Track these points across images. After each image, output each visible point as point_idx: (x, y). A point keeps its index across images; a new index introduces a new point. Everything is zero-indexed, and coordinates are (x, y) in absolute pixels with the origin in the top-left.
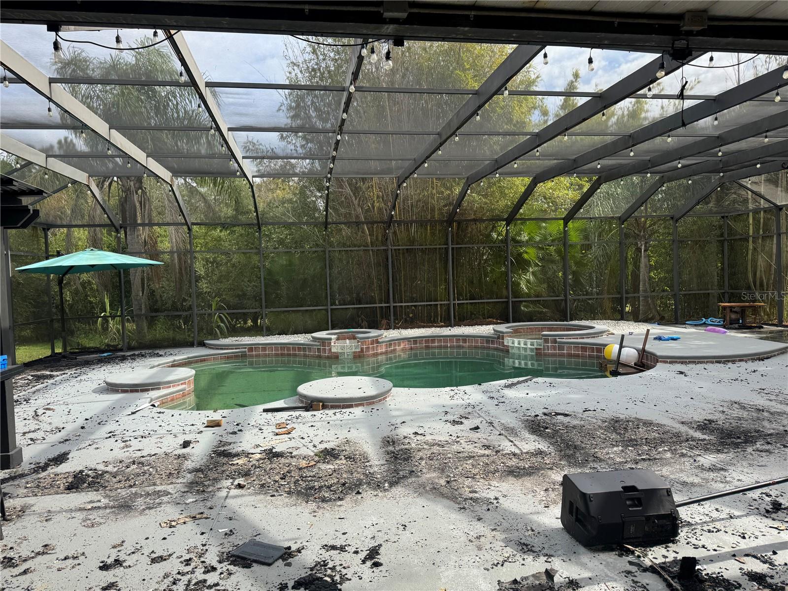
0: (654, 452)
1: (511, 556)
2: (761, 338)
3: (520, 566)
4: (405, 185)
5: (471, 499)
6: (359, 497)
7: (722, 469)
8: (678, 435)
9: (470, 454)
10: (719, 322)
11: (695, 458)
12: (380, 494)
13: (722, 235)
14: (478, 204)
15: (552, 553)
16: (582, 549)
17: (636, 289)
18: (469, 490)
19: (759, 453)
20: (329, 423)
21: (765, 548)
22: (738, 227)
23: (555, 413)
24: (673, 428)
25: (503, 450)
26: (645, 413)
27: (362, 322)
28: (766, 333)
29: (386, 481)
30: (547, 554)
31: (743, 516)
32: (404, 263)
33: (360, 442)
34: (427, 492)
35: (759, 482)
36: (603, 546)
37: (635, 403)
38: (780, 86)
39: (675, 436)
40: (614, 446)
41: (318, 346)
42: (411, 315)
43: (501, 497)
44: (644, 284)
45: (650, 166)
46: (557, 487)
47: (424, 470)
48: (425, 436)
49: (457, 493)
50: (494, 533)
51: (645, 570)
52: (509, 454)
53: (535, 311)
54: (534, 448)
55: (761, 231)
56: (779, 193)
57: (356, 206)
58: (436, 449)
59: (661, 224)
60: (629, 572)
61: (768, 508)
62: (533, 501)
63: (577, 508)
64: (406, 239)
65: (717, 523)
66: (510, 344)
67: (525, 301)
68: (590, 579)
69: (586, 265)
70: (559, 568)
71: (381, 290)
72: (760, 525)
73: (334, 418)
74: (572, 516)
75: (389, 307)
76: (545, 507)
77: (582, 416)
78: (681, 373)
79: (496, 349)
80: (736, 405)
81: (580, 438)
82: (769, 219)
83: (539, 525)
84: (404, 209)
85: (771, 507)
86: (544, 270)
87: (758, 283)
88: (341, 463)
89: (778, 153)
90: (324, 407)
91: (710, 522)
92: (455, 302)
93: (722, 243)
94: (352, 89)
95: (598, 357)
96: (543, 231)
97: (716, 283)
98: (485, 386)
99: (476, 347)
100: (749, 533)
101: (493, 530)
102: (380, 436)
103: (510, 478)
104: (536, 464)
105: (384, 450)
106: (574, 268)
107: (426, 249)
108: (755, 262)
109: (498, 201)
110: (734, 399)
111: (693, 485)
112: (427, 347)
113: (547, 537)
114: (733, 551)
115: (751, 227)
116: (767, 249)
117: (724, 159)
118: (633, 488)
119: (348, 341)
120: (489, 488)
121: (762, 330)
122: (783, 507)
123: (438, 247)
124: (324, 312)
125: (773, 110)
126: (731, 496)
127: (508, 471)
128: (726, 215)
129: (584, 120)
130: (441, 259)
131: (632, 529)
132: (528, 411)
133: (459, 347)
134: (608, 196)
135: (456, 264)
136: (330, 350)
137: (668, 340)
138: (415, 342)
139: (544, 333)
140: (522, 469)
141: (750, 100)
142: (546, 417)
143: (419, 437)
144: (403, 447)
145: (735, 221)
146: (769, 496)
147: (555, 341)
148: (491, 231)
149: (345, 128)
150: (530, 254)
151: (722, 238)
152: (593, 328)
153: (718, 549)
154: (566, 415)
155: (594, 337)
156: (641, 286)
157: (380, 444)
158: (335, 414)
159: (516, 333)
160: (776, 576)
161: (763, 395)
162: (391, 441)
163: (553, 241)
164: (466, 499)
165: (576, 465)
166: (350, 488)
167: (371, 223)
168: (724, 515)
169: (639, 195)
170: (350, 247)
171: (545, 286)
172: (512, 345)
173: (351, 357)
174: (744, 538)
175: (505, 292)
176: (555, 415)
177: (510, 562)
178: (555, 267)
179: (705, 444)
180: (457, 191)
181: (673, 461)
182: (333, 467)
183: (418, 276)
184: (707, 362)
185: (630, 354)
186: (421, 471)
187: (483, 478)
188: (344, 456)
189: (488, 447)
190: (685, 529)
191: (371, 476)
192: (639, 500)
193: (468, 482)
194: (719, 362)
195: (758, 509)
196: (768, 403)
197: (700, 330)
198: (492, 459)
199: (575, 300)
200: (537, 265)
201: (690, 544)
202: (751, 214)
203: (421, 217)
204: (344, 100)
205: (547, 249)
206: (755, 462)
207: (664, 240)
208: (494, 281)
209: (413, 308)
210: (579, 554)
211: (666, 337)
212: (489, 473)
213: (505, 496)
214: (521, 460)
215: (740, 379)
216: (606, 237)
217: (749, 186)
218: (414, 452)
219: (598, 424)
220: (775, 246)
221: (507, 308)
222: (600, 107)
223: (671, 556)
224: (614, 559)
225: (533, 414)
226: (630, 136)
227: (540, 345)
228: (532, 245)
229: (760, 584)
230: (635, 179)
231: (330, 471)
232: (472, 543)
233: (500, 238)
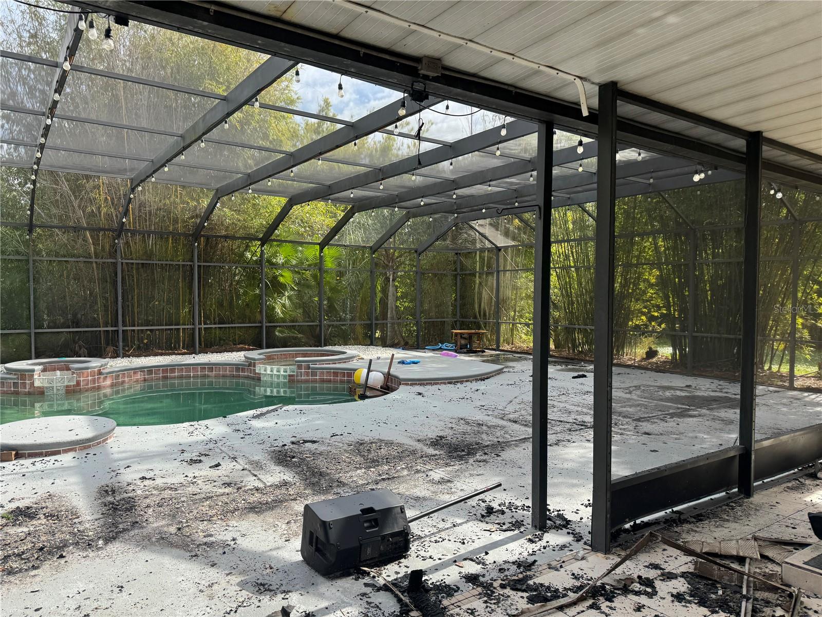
0: (393, 471)
1: (247, 600)
2: (484, 361)
3: (256, 609)
4: (140, 188)
5: (205, 544)
6: (62, 561)
7: (449, 481)
8: (414, 452)
9: (208, 495)
10: (452, 347)
11: (427, 473)
12: (91, 554)
13: (456, 270)
14: (230, 220)
15: (290, 588)
16: (320, 579)
17: (384, 316)
18: (204, 534)
19: (477, 463)
20: (24, 475)
21: (479, 550)
22: (467, 263)
23: (304, 440)
24: (410, 446)
25: (245, 486)
26: (387, 434)
27: (80, 349)
28: (487, 356)
29: (100, 538)
30: (284, 591)
31: (463, 523)
32: (138, 280)
33: (68, 495)
34: (152, 544)
35: (477, 490)
36: (341, 572)
37: (379, 424)
38: (500, 142)
39: (411, 454)
40: (357, 468)
41: (14, 379)
42: (145, 341)
43: (240, 537)
44: (392, 311)
45: (397, 200)
46: (300, 518)
47: (151, 520)
48: (154, 480)
49: (189, 540)
50: (229, 577)
51: (379, 589)
52: (251, 490)
53: (289, 337)
54: (278, 480)
55: (485, 268)
56: (499, 236)
57: (77, 208)
58: (167, 494)
59: (407, 257)
60: (364, 595)
61: (483, 513)
62: (274, 536)
63: (317, 538)
64: (141, 252)
65: (443, 533)
66: (263, 372)
67: (280, 326)
68: (327, 608)
69: (340, 291)
70: (296, 603)
71: (106, 311)
72: (477, 530)
73: (32, 468)
74: (312, 546)
75: (118, 331)
76: (286, 541)
77: (329, 442)
78: (420, 394)
79: (247, 377)
80: (462, 421)
81: (326, 464)
82: (491, 258)
83: (278, 561)
84: (140, 216)
85: (486, 511)
86: (300, 295)
87: (482, 313)
88: (41, 523)
89: (498, 202)
90: (18, 456)
91: (436, 533)
92: (200, 326)
93: (455, 276)
94: (67, 66)
95: (349, 382)
96: (299, 255)
97: (450, 313)
98: (231, 418)
99: (224, 376)
100: (467, 538)
101: (228, 575)
102: (97, 485)
103: (251, 515)
104: (279, 497)
105: (100, 501)
106: (329, 294)
107: (166, 264)
108: (480, 294)
109: (252, 219)
110: (460, 416)
111: (425, 499)
112: (165, 378)
113: (285, 572)
114: (455, 557)
115: (478, 263)
116: (489, 283)
117: (458, 201)
118: (370, 510)
119: (58, 373)
120: (226, 529)
121: (484, 354)
122: (494, 510)
123: (181, 263)
124: (25, 336)
125: (495, 163)
126: (455, 505)
127: (248, 508)
128: (459, 252)
129: (338, 147)
130: (184, 279)
131: (369, 550)
132: (276, 441)
133: (204, 376)
134: (360, 226)
135: (203, 283)
136: (33, 383)
137: (409, 364)
138: (150, 372)
139: (298, 359)
140: (264, 504)
141: (478, 150)
142: (294, 446)
143: (147, 482)
144: (125, 495)
145: (466, 258)
146: (484, 501)
147: (309, 368)
148: (245, 250)
149: (57, 112)
150: (286, 277)
151: (456, 273)
152: (344, 353)
153: (442, 557)
154: (314, 442)
155: (345, 362)
156: (389, 314)
157: (95, 494)
158: (33, 464)
159: (270, 359)
160: (487, 574)
161: (483, 410)
162: (110, 490)
163: (310, 265)
164: (200, 545)
165: (320, 493)
166: (50, 553)
167: (95, 230)
168: (449, 525)
169: (388, 227)
170: (65, 256)
171: (301, 311)
172: (264, 372)
173: (64, 391)
174: (464, 543)
175: (258, 317)
176: (302, 443)
177: (245, 606)
178: (310, 292)
179: (436, 459)
180: (205, 203)
181: (409, 478)
182: (27, 529)
183: (156, 296)
184: (441, 383)
185: (376, 378)
186: (146, 520)
187: (221, 519)
188: (44, 514)
189: (228, 485)
190: (416, 543)
191: (80, 535)
192: (376, 520)
193: (203, 526)
194: (450, 383)
195: (475, 515)
196: (487, 418)
197: (437, 354)
198: (232, 497)
199: (329, 326)
200: (292, 289)
201: (420, 557)
202: (478, 252)
203: (162, 228)
204: (56, 78)
205: (303, 273)
206: (475, 472)
207: (410, 271)
208: (247, 305)
209: (148, 332)
210: (317, 585)
211: (408, 361)
212: (227, 512)
213: (243, 535)
214: (264, 494)
215: (466, 397)
216: (359, 265)
217: (477, 228)
218: (139, 500)
219: (344, 448)
220: (495, 282)
221: (261, 333)
222: (352, 136)
223: (403, 571)
224: (351, 584)
225: (281, 444)
226: (380, 170)
227: (293, 372)
228: (288, 268)
229: (474, 584)
230: (386, 211)
231: (22, 535)
232: (203, 594)
233: (255, 258)
